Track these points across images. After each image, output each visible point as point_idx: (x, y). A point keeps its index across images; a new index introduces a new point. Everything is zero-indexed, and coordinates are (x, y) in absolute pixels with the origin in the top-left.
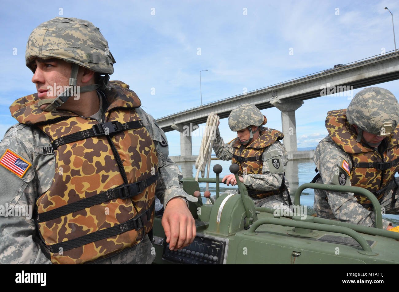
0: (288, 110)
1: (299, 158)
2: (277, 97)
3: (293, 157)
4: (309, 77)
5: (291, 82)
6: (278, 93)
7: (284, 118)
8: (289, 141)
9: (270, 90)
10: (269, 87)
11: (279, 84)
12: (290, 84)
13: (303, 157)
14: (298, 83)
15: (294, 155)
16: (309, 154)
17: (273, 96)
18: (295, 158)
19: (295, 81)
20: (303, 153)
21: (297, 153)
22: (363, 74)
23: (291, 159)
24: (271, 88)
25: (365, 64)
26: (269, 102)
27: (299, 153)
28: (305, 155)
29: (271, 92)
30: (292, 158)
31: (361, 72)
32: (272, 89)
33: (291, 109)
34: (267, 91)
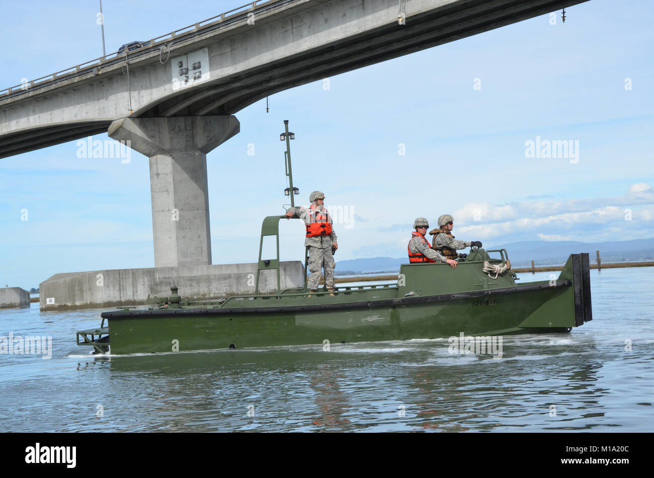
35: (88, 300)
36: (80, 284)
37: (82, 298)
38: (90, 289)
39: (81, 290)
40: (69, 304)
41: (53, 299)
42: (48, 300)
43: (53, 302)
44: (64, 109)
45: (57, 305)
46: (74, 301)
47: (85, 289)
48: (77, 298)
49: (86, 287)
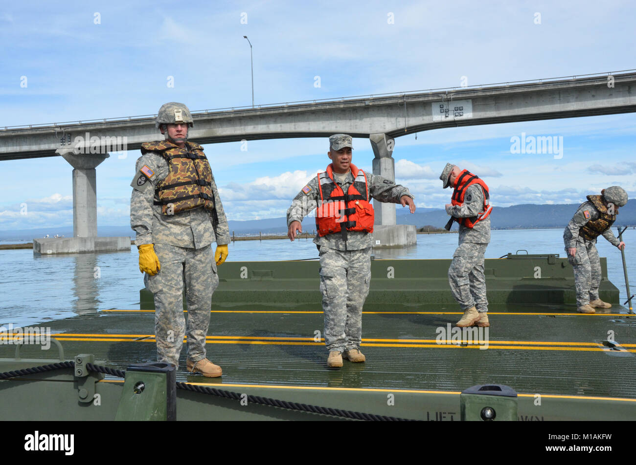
0: (85, 167)
1: (103, 248)
2: (69, 144)
3: (95, 247)
4: (132, 121)
5: (100, 124)
6: (72, 137)
7: (78, 180)
8: (86, 219)
9: (58, 130)
10: (58, 124)
11: (78, 123)
12: (98, 127)
13: (108, 247)
14: (113, 126)
15: (96, 244)
16: (116, 243)
17: (63, 141)
18: (98, 249)
19: (107, 123)
20: (108, 240)
21: (100, 240)
22: (215, 129)
23: (91, 250)
24: (61, 127)
25: (218, 117)
26: (55, 150)
27: (103, 240)
28: (110, 243)
29: (60, 133)
30: (93, 249)
31: (212, 126)
32: (62, 129)
33: (90, 166)
34: (53, 131)
35: (396, 243)
36: (393, 233)
37: (393, 242)
38: (398, 236)
39: (393, 236)
40: (387, 245)
41: (379, 241)
42: (377, 241)
43: (379, 243)
44: (310, 123)
45: (381, 245)
46: (389, 243)
47: (395, 236)
48: (391, 241)
49: (395, 234)
